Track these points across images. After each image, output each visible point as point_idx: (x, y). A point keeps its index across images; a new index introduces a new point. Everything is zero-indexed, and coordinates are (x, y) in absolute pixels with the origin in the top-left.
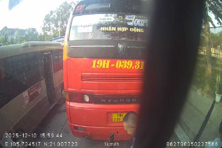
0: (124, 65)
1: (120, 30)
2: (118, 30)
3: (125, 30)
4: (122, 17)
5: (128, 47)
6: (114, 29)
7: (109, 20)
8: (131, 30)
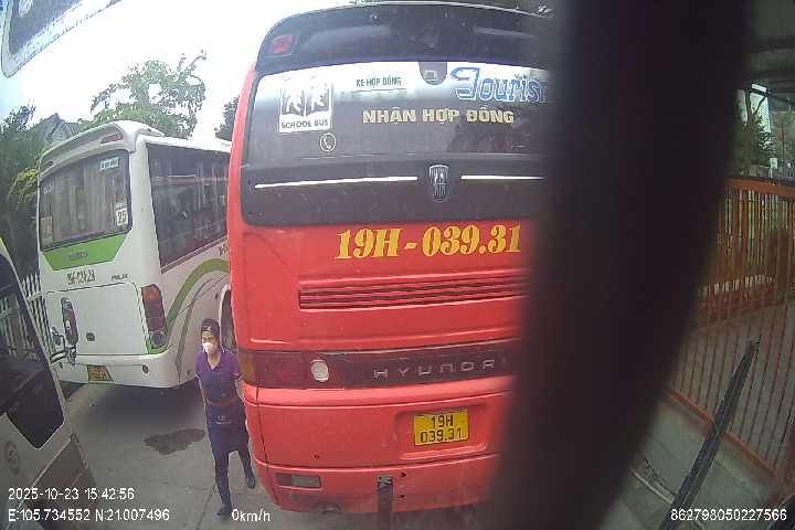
0: (450, 243)
1: (432, 120)
2: (425, 119)
3: (451, 120)
4: (435, 72)
5: (464, 177)
6: (411, 115)
7: (392, 86)
8: (471, 116)
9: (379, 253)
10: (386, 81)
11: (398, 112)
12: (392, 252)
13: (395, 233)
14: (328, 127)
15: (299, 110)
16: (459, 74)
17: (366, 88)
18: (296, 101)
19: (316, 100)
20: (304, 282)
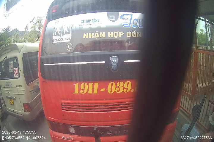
0: (119, 88)
1: (112, 36)
2: (109, 36)
3: (120, 36)
4: (114, 16)
5: (125, 61)
6: (103, 35)
7: (95, 23)
8: (128, 34)
9: (90, 92)
10: (93, 21)
11: (97, 33)
12: (96, 92)
13: (96, 85)
14: (70, 41)
15: (59, 34)
16: (124, 17)
17: (85, 23)
18: (59, 30)
19: (66, 30)
20: (63, 101)
